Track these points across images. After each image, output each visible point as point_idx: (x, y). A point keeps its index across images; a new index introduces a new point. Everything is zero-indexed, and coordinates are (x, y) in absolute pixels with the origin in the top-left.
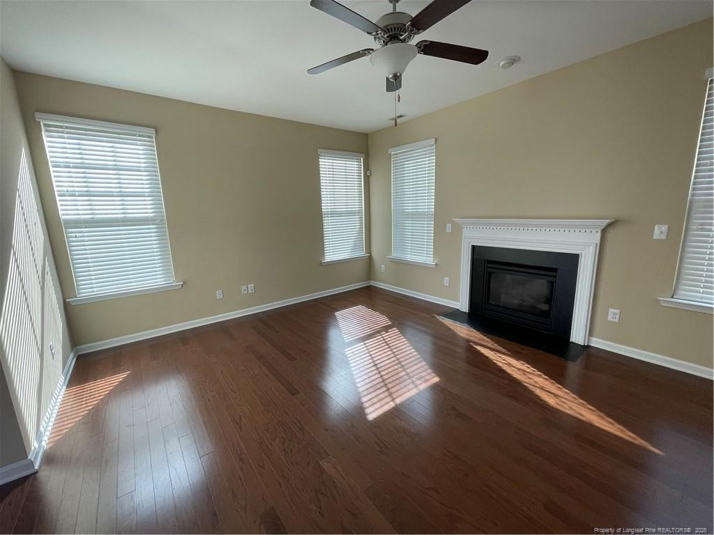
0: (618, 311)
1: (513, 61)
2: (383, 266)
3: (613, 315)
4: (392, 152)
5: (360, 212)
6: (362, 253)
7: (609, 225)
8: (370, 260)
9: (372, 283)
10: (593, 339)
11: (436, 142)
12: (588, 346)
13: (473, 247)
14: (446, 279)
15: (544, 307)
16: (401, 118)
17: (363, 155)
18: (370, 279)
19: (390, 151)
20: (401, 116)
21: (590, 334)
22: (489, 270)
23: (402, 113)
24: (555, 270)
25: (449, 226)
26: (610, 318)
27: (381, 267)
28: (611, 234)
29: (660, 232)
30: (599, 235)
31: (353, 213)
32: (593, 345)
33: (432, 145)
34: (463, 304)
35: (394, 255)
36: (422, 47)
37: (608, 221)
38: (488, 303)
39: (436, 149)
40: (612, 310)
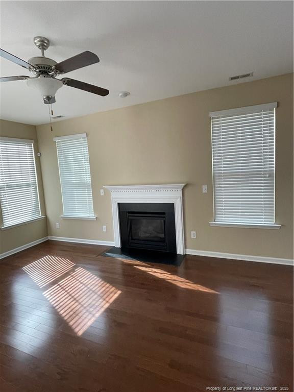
0: (195, 232)
1: (126, 94)
2: (57, 224)
3: (193, 235)
4: (56, 140)
5: (34, 184)
6: (39, 216)
7: (185, 187)
8: (46, 220)
9: (50, 238)
10: (187, 250)
11: (87, 136)
12: (186, 254)
13: (119, 204)
14: (104, 227)
15: (162, 236)
16: (60, 118)
17: (33, 141)
18: (47, 236)
19: (55, 139)
20: (60, 117)
21: (186, 248)
22: (130, 217)
23: (61, 115)
24: (164, 213)
25: (102, 191)
26: (192, 237)
27: (56, 224)
28: (186, 191)
29: (205, 189)
30: (181, 192)
31: (27, 185)
32: (187, 253)
33: (85, 138)
34: (116, 243)
35: (66, 214)
36: (66, 82)
37: (184, 185)
38: (132, 239)
39: (88, 140)
40: (192, 232)
